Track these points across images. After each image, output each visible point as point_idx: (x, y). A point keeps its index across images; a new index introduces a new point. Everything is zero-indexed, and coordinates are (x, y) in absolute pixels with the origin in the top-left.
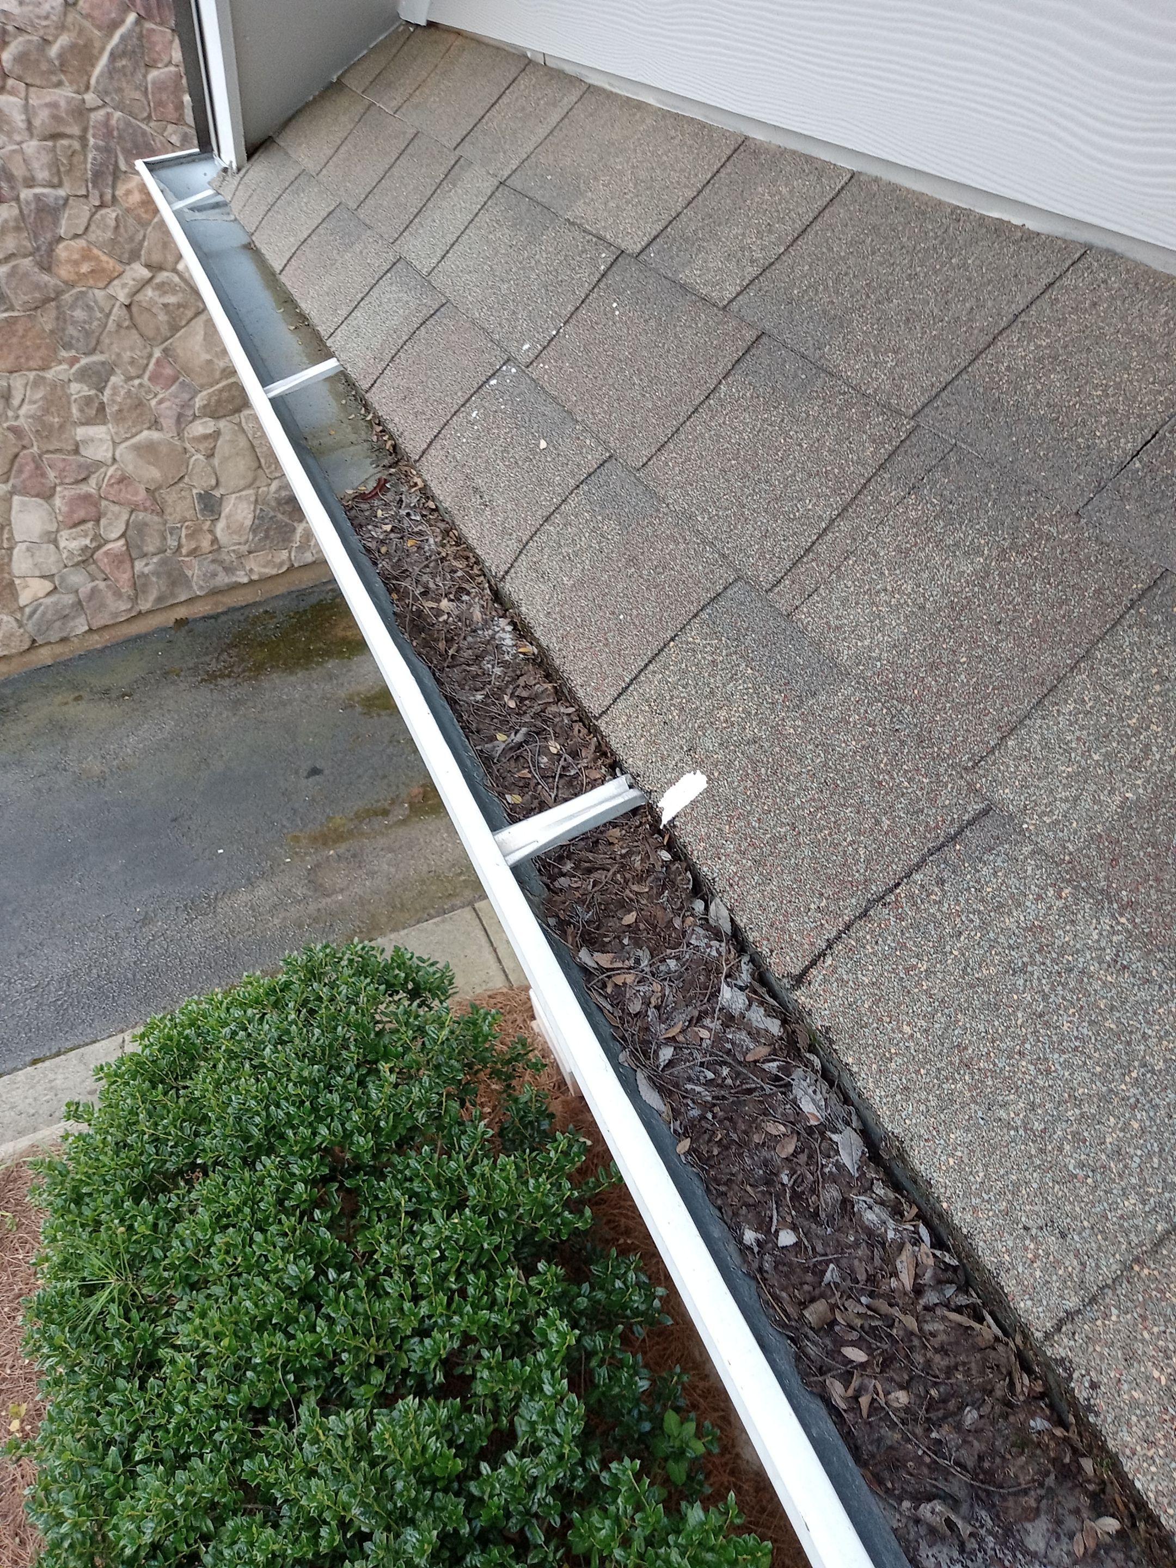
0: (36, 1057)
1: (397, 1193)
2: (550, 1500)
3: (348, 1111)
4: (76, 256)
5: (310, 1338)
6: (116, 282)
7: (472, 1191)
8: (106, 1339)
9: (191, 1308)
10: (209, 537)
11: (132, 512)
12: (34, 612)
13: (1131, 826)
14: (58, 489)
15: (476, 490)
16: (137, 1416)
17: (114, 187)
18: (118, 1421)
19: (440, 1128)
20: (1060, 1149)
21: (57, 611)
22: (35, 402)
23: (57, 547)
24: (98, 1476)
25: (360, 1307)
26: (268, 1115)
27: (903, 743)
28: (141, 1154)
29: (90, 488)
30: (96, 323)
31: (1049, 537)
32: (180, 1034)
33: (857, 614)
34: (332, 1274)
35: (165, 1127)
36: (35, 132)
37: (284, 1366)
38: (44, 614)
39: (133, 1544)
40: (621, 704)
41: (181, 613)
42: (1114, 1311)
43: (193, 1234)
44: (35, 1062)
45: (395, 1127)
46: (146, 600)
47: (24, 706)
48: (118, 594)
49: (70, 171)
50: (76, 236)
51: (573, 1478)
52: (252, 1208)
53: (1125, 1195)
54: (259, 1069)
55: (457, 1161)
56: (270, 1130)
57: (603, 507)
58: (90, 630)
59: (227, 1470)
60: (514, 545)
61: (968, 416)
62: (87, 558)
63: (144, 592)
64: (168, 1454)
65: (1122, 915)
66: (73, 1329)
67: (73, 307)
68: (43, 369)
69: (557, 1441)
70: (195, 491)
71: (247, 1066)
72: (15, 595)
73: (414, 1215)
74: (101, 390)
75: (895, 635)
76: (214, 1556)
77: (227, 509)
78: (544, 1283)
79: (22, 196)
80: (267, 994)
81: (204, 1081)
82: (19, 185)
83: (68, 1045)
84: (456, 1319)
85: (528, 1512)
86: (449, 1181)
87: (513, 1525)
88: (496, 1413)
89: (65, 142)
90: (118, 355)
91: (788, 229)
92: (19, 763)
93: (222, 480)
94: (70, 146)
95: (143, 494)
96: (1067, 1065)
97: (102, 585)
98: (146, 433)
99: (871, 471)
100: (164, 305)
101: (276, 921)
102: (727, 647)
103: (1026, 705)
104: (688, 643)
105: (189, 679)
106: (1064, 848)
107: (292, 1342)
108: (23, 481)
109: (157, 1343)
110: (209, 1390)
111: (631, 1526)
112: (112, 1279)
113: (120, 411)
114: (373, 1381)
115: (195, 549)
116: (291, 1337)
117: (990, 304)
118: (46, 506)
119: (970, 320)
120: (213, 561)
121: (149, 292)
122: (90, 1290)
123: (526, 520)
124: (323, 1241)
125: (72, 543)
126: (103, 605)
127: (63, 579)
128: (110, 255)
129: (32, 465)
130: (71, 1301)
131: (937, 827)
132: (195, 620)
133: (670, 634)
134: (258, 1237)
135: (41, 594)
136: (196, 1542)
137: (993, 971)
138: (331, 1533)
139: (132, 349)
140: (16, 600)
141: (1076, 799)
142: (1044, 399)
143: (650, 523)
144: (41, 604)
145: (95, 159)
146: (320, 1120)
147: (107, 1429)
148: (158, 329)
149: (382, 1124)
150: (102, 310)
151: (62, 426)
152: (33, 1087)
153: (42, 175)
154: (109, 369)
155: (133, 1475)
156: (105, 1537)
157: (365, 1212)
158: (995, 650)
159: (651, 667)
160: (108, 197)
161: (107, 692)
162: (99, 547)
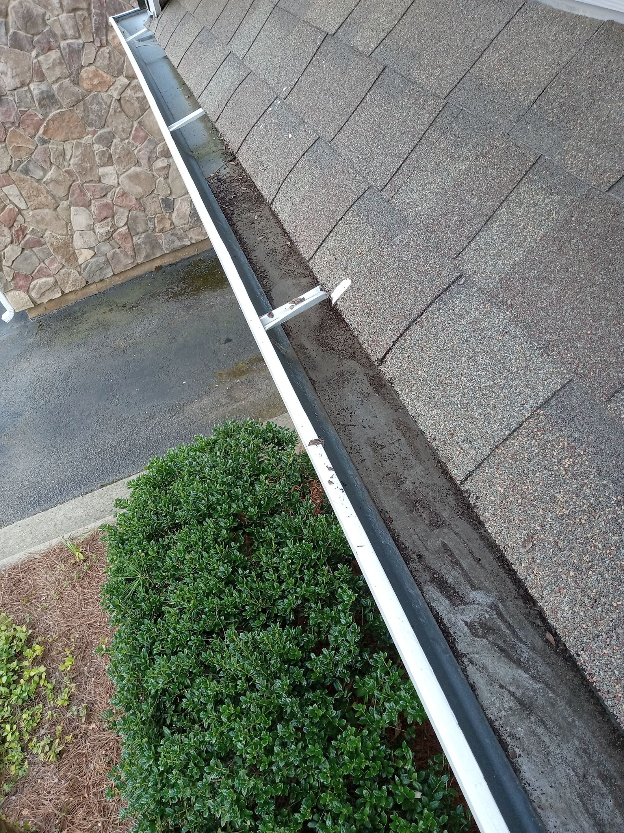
0: (102, 484)
1: (270, 534)
2: (345, 671)
3: (246, 497)
4: (91, 75)
5: (230, 599)
6: (111, 88)
7: (305, 532)
8: (138, 602)
9: (176, 589)
10: (169, 222)
11: (130, 211)
12: (86, 267)
13: (515, 272)
14: (92, 202)
15: (261, 162)
16: (153, 635)
17: (107, 35)
18: (145, 637)
19: (291, 505)
20: (473, 410)
21: (97, 266)
22: (77, 157)
23: (95, 232)
24: (138, 661)
25: (254, 586)
26: (208, 500)
27: (430, 251)
28: (150, 520)
29: (108, 200)
30: (103, 111)
31: (497, 147)
32: (166, 465)
33: (417, 196)
34: (240, 571)
35: (160, 507)
36: (64, 9)
37: (220, 611)
38: (91, 268)
39: (154, 688)
40: (318, 253)
41: (158, 263)
42: (487, 468)
43: (176, 555)
44: (102, 486)
45: (268, 504)
46: (140, 258)
47: (85, 316)
48: (126, 255)
49: (83, 29)
50: (90, 64)
51: (357, 662)
52: (202, 543)
53: (495, 422)
54: (203, 479)
55: (298, 519)
56: (209, 507)
57: (314, 162)
58: (114, 274)
59: (195, 658)
60: (277, 186)
61: (467, 94)
62: (109, 237)
63: (139, 253)
64: (168, 651)
65: (507, 311)
66: (123, 598)
67: (91, 104)
68: (80, 138)
69: (348, 644)
70: (160, 198)
71: (198, 477)
72: (76, 259)
73: (278, 544)
74: (109, 147)
75: (431, 203)
76: (191, 694)
77: (177, 206)
78: (341, 574)
79: (61, 45)
80: (206, 445)
81: (178, 486)
82: (60, 39)
83: (117, 478)
84: (298, 589)
85: (335, 676)
86: (295, 528)
87: (328, 682)
88: (319, 633)
89: (80, 13)
90: (116, 127)
91: (399, 11)
92: (85, 344)
93: (173, 191)
94: (82, 15)
95: (134, 201)
96: (479, 376)
97: (118, 251)
98: (133, 168)
99: (427, 127)
100: (137, 98)
101: (213, 416)
102: (363, 220)
103: (480, 226)
104: (347, 220)
105: (164, 297)
106: (489, 286)
107: (222, 601)
108: (75, 199)
109: (161, 604)
110: (185, 623)
111: (384, 683)
112: (140, 576)
113: (120, 157)
114: (261, 619)
115: (163, 229)
116: (222, 599)
117: (482, 36)
118: (87, 211)
119: (473, 46)
120: (172, 234)
121: (129, 91)
122: (129, 580)
123: (281, 173)
124: (236, 556)
125: (101, 230)
126: (119, 261)
127: (98, 249)
128: (107, 73)
129: (79, 190)
130: (122, 586)
131: (440, 286)
132: (165, 267)
133: (340, 217)
134: (205, 555)
135: (89, 257)
136: (183, 689)
137: (455, 342)
138: (242, 683)
139: (123, 123)
140: (77, 261)
141: (496, 264)
142: (499, 81)
143: (334, 167)
144: (89, 263)
145: (96, 21)
146: (233, 501)
147: (141, 640)
148: (135, 111)
149: (262, 502)
150: (106, 104)
151: (91, 168)
152: (102, 498)
153: (70, 32)
154: (112, 135)
155: (153, 660)
156: (143, 687)
157: (256, 544)
158: (470, 203)
159: (331, 234)
160: (104, 41)
161: (124, 306)
162: (115, 231)
